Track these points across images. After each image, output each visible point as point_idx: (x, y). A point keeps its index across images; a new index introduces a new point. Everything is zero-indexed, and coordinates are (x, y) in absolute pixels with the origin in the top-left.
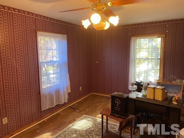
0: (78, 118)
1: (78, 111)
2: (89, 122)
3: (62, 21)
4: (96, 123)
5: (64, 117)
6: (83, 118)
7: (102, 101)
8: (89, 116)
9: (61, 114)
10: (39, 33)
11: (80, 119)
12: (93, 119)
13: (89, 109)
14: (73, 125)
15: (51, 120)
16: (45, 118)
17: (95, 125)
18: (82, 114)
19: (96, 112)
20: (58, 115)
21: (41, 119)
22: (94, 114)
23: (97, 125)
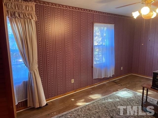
0: (120, 90)
1: (120, 85)
2: (130, 94)
3: (111, 14)
4: (136, 95)
5: (108, 87)
6: (124, 90)
7: (142, 81)
8: (129, 90)
9: (106, 85)
10: (95, 24)
11: (121, 90)
12: (133, 92)
13: (130, 85)
14: (116, 93)
15: (99, 87)
16: (95, 85)
17: (135, 96)
18: (123, 87)
19: (136, 88)
20: (104, 85)
21: (92, 85)
22: (134, 89)
23: (137, 97)
